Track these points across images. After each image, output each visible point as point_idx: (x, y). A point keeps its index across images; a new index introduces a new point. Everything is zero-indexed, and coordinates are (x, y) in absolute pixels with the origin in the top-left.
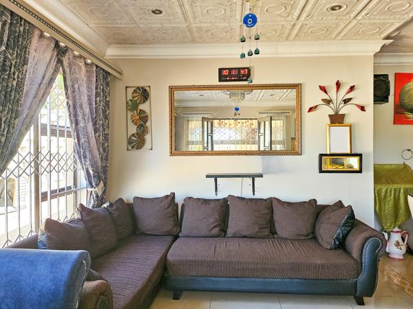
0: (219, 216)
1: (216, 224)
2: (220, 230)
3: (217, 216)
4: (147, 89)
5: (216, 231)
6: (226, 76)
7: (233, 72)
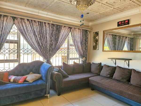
0: (111, 71)
1: (109, 74)
2: (110, 76)
3: (110, 71)
4: (98, 32)
5: (109, 76)
6: (120, 24)
7: (123, 22)
